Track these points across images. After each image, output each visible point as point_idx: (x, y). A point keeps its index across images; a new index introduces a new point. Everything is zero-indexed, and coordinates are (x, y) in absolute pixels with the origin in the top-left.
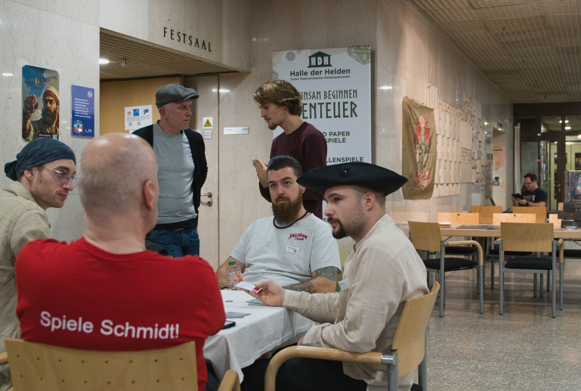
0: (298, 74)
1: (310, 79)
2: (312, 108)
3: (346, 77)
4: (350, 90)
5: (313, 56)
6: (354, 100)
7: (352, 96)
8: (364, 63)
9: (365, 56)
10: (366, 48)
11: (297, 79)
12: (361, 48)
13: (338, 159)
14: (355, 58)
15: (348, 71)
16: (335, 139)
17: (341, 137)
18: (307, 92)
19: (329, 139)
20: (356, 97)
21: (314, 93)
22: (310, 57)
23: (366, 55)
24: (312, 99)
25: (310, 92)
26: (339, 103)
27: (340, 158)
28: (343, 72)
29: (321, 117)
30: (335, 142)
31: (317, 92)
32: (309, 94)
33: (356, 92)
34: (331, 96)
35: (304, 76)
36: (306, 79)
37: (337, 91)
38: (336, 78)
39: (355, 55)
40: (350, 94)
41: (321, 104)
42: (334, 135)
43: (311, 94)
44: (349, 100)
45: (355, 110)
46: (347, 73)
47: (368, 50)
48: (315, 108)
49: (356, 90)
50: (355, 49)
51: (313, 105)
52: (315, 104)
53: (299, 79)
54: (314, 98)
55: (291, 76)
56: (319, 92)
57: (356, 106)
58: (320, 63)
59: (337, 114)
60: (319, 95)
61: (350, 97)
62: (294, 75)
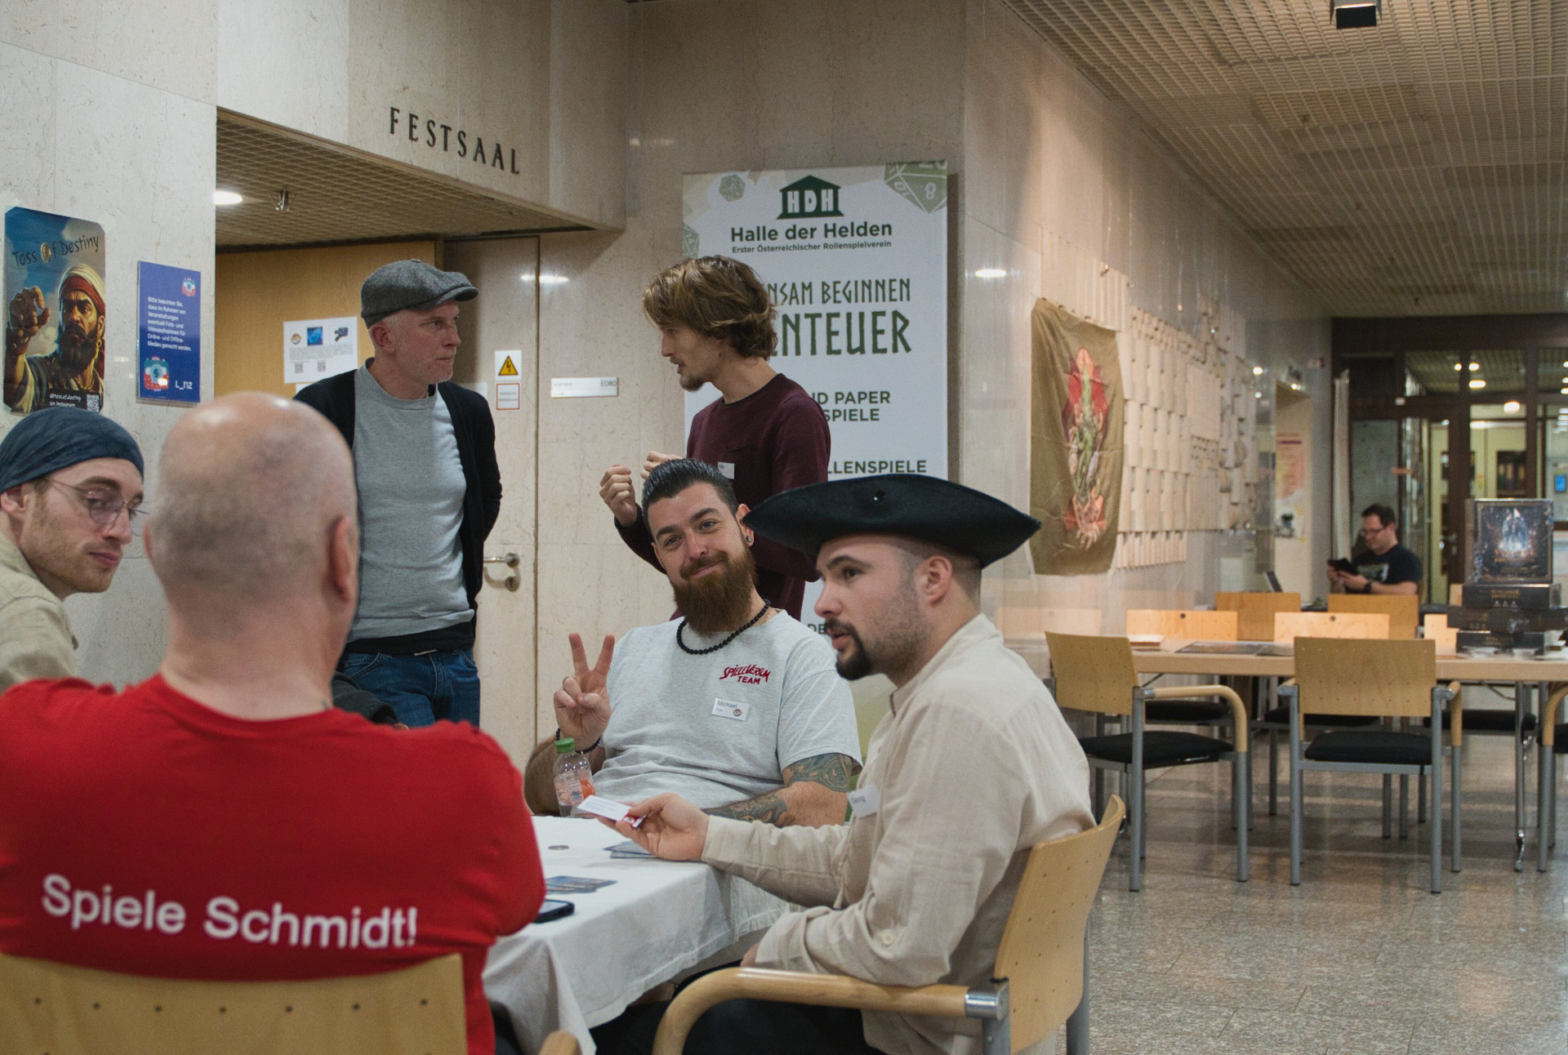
0: (751, 236)
1: (783, 249)
2: (789, 327)
3: (881, 245)
4: (891, 281)
5: (792, 187)
6: (900, 306)
7: (896, 295)
8: (930, 206)
9: (931, 188)
10: (935, 167)
11: (749, 250)
12: (922, 166)
13: (857, 464)
14: (905, 194)
15: (887, 229)
16: (851, 411)
17: (866, 406)
18: (776, 285)
19: (834, 411)
20: (908, 299)
21: (794, 286)
22: (785, 191)
23: (933, 185)
24: (790, 303)
25: (785, 285)
26: (862, 315)
27: (864, 463)
28: (874, 230)
29: (813, 352)
30: (851, 419)
31: (803, 285)
32: (781, 291)
33: (907, 286)
34: (840, 296)
35: (768, 243)
36: (772, 249)
37: (856, 282)
38: (853, 246)
39: (906, 185)
40: (891, 290)
41: (813, 317)
42: (848, 400)
43: (787, 290)
44: (889, 307)
45: (905, 334)
46: (883, 233)
47: (940, 172)
48: (796, 328)
49: (908, 280)
50: (904, 171)
51: (793, 320)
52: (797, 317)
53: (755, 250)
54: (794, 301)
55: (733, 240)
56: (807, 285)
57: (906, 323)
58: (810, 207)
59: (855, 344)
60: (807, 293)
61: (891, 300)
62: (741, 240)
